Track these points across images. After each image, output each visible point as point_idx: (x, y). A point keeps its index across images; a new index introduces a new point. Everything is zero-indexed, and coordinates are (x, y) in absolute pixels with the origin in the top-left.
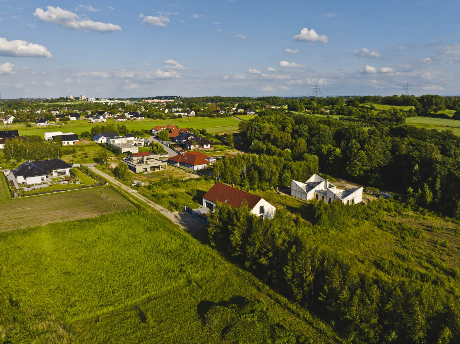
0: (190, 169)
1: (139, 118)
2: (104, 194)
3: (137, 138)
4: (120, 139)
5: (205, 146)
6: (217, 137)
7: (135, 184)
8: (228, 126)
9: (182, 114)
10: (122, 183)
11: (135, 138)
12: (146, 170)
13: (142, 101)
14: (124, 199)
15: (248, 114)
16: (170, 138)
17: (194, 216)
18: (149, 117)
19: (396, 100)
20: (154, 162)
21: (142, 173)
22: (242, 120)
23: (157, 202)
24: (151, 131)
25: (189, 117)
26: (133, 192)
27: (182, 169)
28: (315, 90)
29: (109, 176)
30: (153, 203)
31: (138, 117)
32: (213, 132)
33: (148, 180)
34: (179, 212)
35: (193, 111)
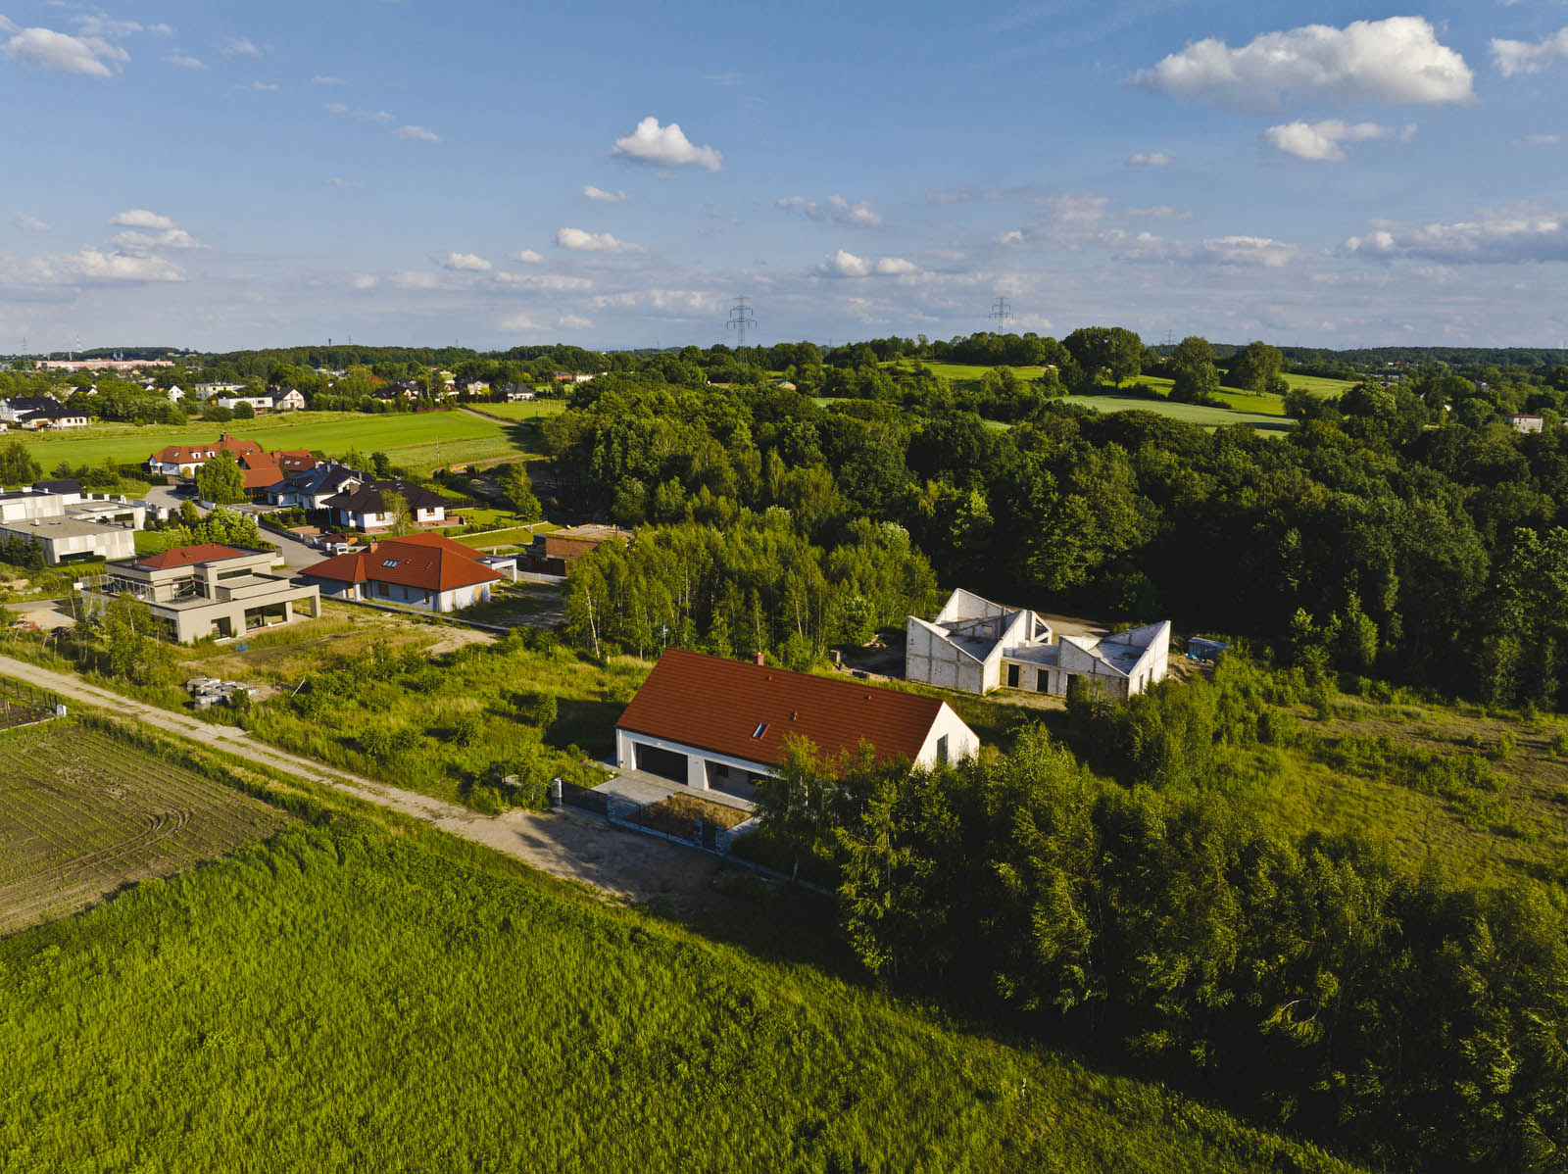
0: (421, 607)
1: (64, 422)
2: (65, 763)
3: (90, 496)
4: (27, 500)
5: (422, 514)
6: (442, 477)
7: (214, 699)
8: (459, 440)
9: (253, 402)
10: (135, 697)
11: (84, 496)
12: (224, 626)
13: (34, 366)
14: (202, 779)
15: (510, 401)
16: (247, 491)
17: (619, 822)
18: (107, 414)
19: (985, 349)
20: (257, 590)
21: (208, 639)
22: (502, 419)
23: (385, 775)
24: (146, 467)
25: (283, 414)
26: (221, 738)
27: (388, 610)
28: (736, 315)
29: (45, 673)
30: (367, 783)
31: (60, 417)
32: (413, 464)
33: (259, 674)
34: (528, 812)
35: (294, 392)
